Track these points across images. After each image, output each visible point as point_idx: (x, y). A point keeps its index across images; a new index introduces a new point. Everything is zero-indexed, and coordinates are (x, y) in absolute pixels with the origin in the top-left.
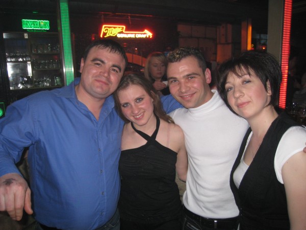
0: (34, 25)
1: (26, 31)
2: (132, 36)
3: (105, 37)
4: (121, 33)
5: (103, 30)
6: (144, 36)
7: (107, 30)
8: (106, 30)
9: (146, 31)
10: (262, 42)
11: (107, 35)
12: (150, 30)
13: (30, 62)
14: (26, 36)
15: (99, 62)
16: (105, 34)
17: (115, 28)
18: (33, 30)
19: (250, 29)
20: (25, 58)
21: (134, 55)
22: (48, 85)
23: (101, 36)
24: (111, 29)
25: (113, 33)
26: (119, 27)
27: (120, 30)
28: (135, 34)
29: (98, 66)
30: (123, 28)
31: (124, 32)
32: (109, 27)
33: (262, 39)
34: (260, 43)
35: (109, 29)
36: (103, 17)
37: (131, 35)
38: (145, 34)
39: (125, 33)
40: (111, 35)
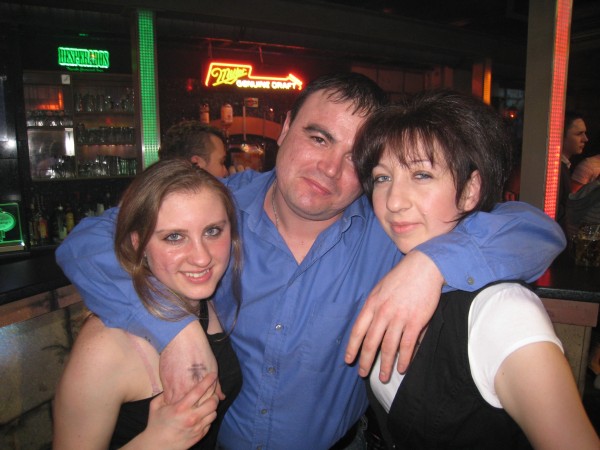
0: (81, 58)
1: (65, 69)
2: (266, 85)
3: (214, 85)
4: (245, 78)
5: (211, 72)
6: (287, 86)
7: (218, 72)
8: (215, 73)
9: (291, 77)
10: (510, 103)
11: (218, 83)
12: (299, 75)
13: (71, 130)
14: (66, 79)
15: (320, 135)
16: (213, 80)
17: (232, 68)
18: (78, 67)
19: (489, 77)
20: (62, 120)
21: (267, 122)
22: (104, 173)
23: (207, 83)
24: (224, 70)
25: (229, 79)
26: (241, 68)
27: (242, 73)
28: (271, 81)
29: (317, 144)
30: (248, 69)
31: (250, 76)
32: (222, 68)
33: (509, 98)
34: (505, 106)
35: (221, 71)
36: (210, 47)
37: (263, 83)
38: (289, 81)
39: (251, 80)
40: (226, 82)
